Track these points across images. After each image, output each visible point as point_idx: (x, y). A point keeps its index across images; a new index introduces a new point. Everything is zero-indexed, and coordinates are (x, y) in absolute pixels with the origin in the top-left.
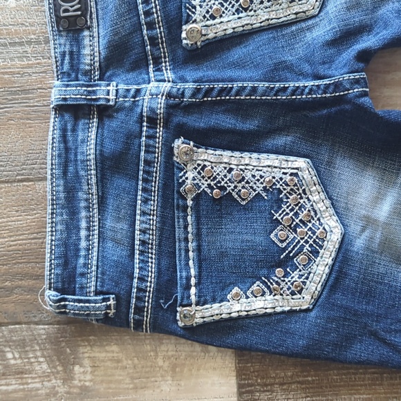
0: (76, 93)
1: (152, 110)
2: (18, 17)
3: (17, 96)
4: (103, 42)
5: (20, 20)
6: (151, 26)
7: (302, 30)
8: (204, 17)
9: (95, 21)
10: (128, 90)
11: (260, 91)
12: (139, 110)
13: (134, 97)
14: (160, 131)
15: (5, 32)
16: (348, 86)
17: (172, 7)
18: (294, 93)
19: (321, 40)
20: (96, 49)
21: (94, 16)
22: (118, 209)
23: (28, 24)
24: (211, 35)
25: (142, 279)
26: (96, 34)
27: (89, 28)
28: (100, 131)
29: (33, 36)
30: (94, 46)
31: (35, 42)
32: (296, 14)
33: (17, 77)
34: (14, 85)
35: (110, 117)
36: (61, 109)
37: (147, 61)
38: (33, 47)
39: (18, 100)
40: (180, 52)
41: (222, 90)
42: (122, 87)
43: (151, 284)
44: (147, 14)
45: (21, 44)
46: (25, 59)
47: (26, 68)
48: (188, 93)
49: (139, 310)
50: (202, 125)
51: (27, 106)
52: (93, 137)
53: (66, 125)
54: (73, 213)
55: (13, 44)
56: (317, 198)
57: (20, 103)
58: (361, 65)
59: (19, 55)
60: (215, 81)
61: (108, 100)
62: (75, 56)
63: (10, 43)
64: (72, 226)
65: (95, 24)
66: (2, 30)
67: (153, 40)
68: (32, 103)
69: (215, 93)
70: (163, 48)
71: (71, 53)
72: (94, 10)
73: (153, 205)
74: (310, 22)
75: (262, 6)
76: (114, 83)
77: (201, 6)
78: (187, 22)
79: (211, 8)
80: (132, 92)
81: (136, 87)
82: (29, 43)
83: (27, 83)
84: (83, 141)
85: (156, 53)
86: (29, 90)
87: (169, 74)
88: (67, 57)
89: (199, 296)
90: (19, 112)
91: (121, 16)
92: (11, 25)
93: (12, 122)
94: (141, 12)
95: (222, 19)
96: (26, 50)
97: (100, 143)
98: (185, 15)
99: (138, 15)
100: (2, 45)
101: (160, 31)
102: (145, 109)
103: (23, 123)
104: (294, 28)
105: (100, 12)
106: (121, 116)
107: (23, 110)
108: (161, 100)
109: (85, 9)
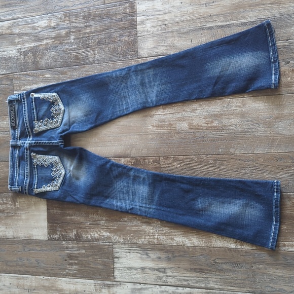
0: (14, 143)
1: (27, 147)
6: (28, 129)
8: (38, 127)
11: (46, 143)
12: (25, 147)
13: (24, 144)
14: (28, 151)
17: (31, 125)
18: (53, 143)
22: (22, 168)
24: (39, 131)
25: (26, 183)
26: (18, 130)
28: (19, 151)
30: (18, 133)
32: (56, 126)
35: (20, 148)
36: (12, 146)
37: (28, 136)
40: (33, 134)
41: (40, 143)
42: (22, 142)
43: (27, 184)
44: (27, 126)
48: (33, 143)
49: (25, 190)
50: (37, 150)
52: (17, 152)
53: (13, 150)
54: (14, 169)
56: (60, 165)
60: (39, 141)
61: (19, 145)
62: (14, 135)
64: (13, 172)
65: (18, 128)
67: (28, 131)
69: (38, 143)
70: (30, 133)
72: (18, 125)
73: (28, 167)
74: (58, 128)
75: (49, 124)
77: (37, 125)
79: (39, 125)
81: (25, 142)
84: (15, 153)
87: (31, 139)
89: (37, 187)
91: (22, 126)
95: (41, 127)
97: (19, 154)
98: (34, 127)
99: (25, 126)
101: (29, 130)
104: (55, 129)
106: (22, 148)
108: (28, 145)
109: (16, 125)
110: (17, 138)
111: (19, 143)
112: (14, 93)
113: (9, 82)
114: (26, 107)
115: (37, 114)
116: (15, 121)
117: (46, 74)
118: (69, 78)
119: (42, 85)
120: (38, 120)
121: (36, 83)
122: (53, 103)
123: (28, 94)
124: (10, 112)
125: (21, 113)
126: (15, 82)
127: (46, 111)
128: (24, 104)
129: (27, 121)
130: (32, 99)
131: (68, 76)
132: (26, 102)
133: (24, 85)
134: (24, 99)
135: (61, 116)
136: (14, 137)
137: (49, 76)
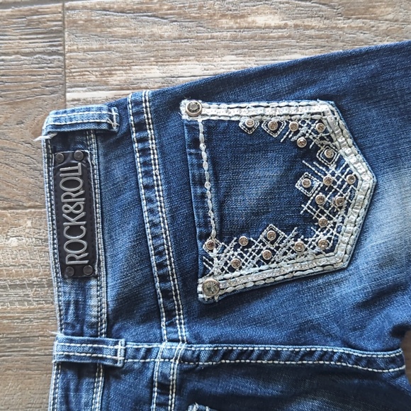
0: (80, 350)
1: (164, 376)
2: (19, 258)
3: (16, 344)
4: (112, 293)
5: (21, 261)
6: (164, 278)
7: (330, 283)
8: (222, 270)
9: (103, 269)
10: (138, 350)
11: (284, 355)
12: (149, 374)
13: (145, 358)
14: (172, 398)
15: (5, 273)
16: (382, 365)
17: (187, 258)
18: (321, 358)
19: (351, 301)
20: (104, 300)
21: (103, 264)
23: (30, 265)
24: (230, 289)
26: (104, 284)
27: (96, 277)
28: (106, 392)
29: (35, 279)
30: (102, 296)
31: (37, 285)
32: (323, 266)
33: (18, 323)
34: (13, 332)
35: (118, 378)
36: (65, 366)
37: (159, 313)
38: (36, 291)
39: (17, 347)
40: (195, 304)
41: (242, 354)
42: (131, 345)
44: (161, 266)
45: (22, 286)
46: (26, 303)
47: (27, 313)
48: (204, 356)
50: (219, 390)
51: (26, 355)
52: (98, 399)
53: (68, 383)
55: (14, 287)
57: (20, 351)
58: (397, 341)
59: (19, 298)
60: (233, 342)
61: (116, 361)
62: (80, 307)
63: (10, 285)
65: (103, 273)
66: (2, 270)
67: (167, 294)
68: (32, 352)
69: (234, 355)
70: (177, 301)
71: (76, 303)
72: (102, 258)
74: (339, 276)
75: (285, 257)
76: (123, 341)
77: (219, 258)
78: (203, 275)
79: (230, 259)
80: (142, 353)
81: (146, 346)
82: (31, 285)
83: (27, 329)
84: (87, 405)
85: (170, 306)
86: (29, 337)
87: (183, 332)
88: (72, 307)
90: (18, 361)
91: (132, 267)
92: (11, 265)
93: (10, 372)
94: (154, 264)
95: (242, 272)
96: (27, 293)
98: (201, 268)
99: (151, 267)
100: (2, 287)
101: (174, 283)
102: (156, 374)
103: (22, 374)
104: (320, 281)
105: (109, 260)
106: (129, 379)
107: (22, 359)
108: (175, 365)
109: (92, 257)
110: (92, 326)
111: (116, 351)
112: (69, 96)
113: (40, 45)
114: (156, 170)
115: (221, 205)
116: (90, 237)
117: (257, 13)
118: (387, 33)
119: (229, 64)
120: (225, 235)
121: (198, 53)
122: (309, 152)
123: (168, 102)
124: (57, 192)
125: (128, 196)
126: (74, 44)
127: (270, 193)
128: (144, 152)
129: (167, 241)
130: (193, 128)
131: (384, 26)
132: (152, 144)
133: (128, 61)
134: (141, 127)
135: (355, 215)
136: (80, 317)
137: (274, 20)
